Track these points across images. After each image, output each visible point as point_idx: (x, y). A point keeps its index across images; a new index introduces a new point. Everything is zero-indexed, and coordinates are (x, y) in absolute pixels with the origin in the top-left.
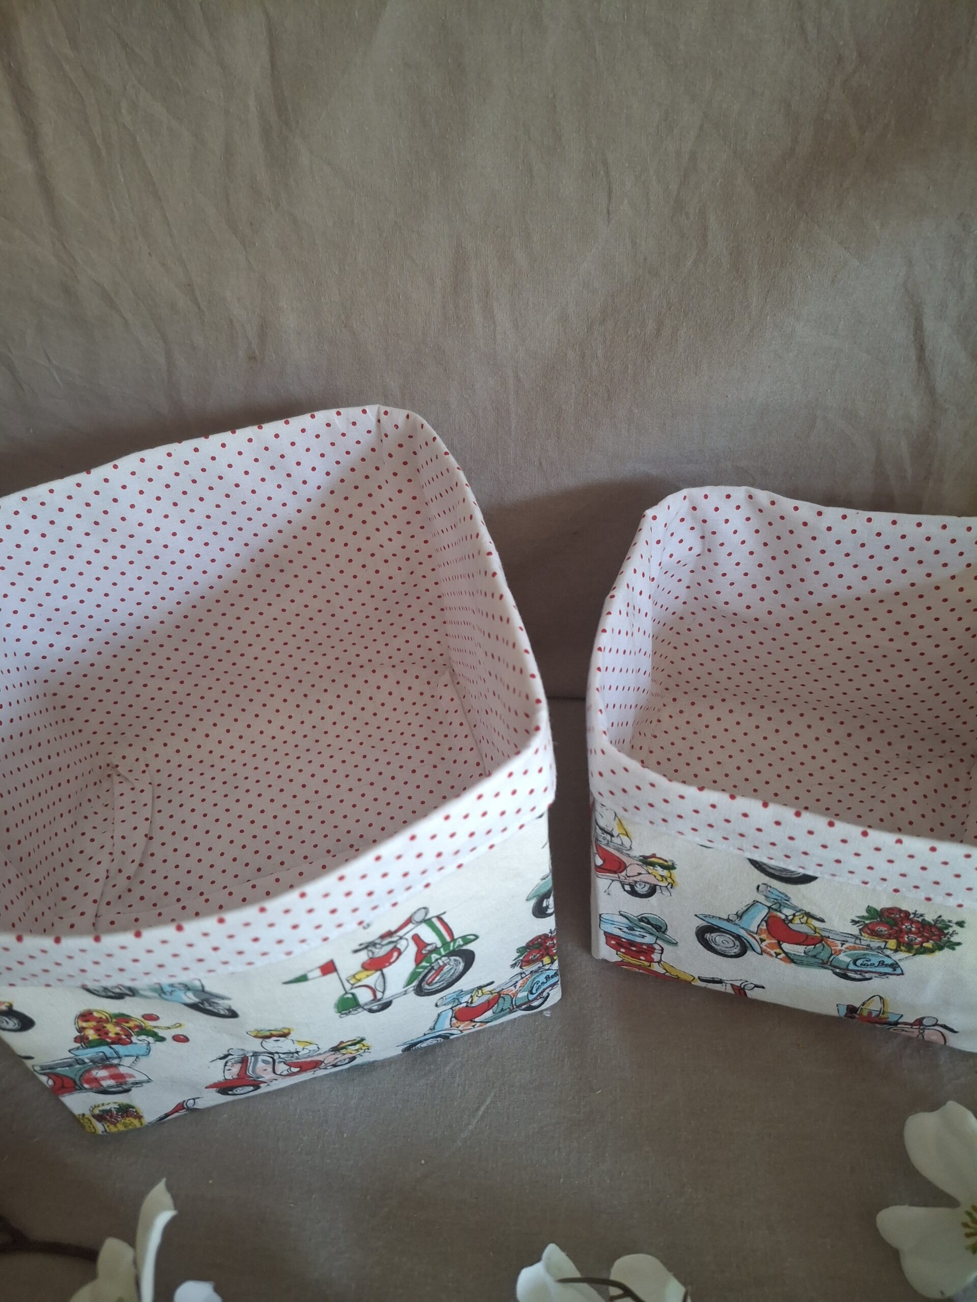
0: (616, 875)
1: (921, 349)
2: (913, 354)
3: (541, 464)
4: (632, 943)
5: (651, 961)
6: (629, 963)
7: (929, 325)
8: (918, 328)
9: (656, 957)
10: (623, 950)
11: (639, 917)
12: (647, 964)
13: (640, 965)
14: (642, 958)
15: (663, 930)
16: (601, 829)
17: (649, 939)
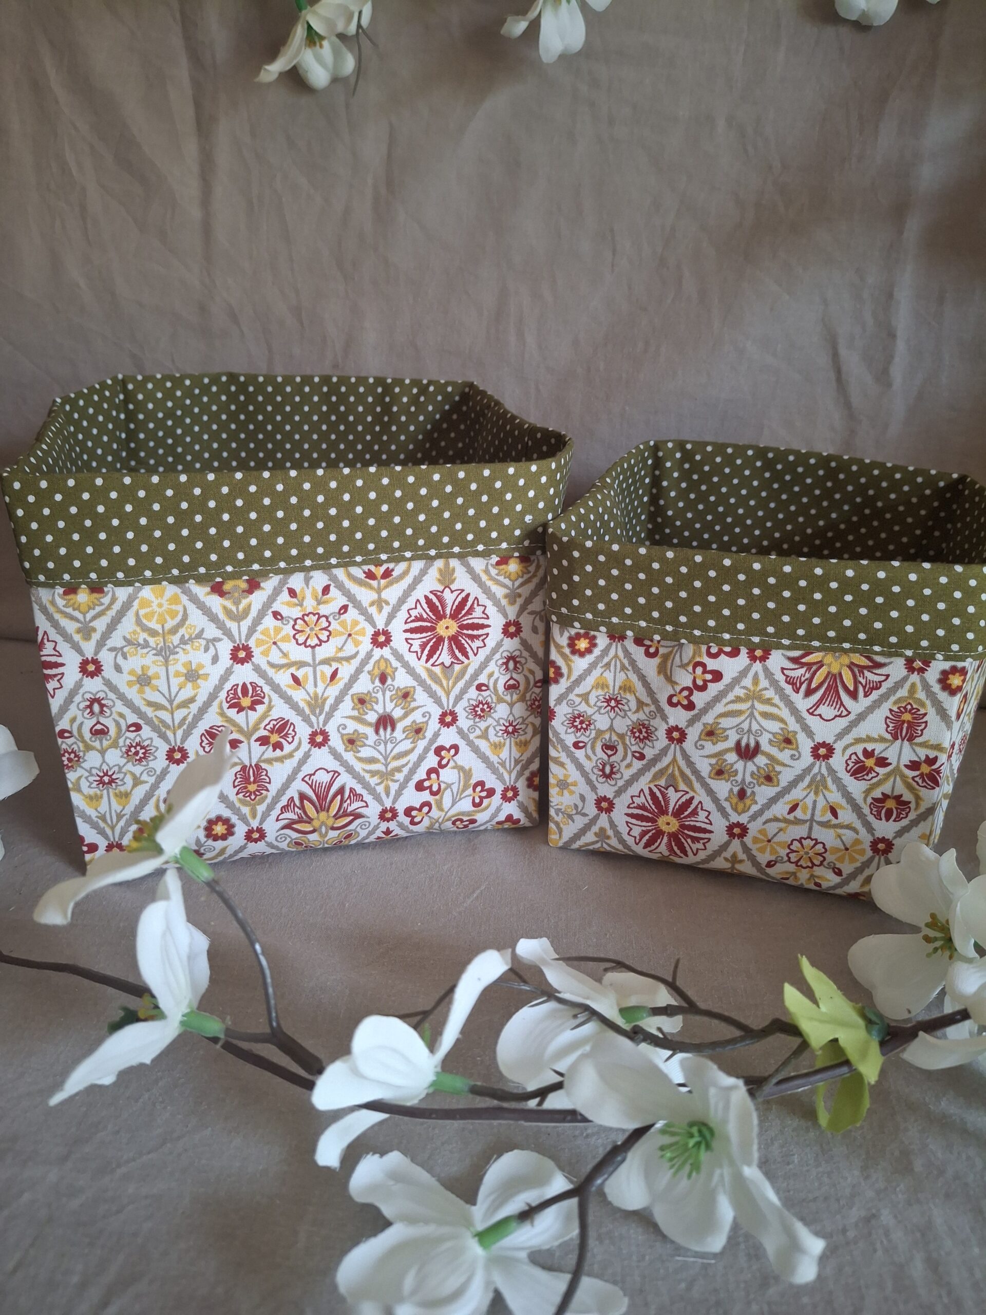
1: (838, 371)
2: (832, 375)
7: (843, 352)
8: (835, 356)
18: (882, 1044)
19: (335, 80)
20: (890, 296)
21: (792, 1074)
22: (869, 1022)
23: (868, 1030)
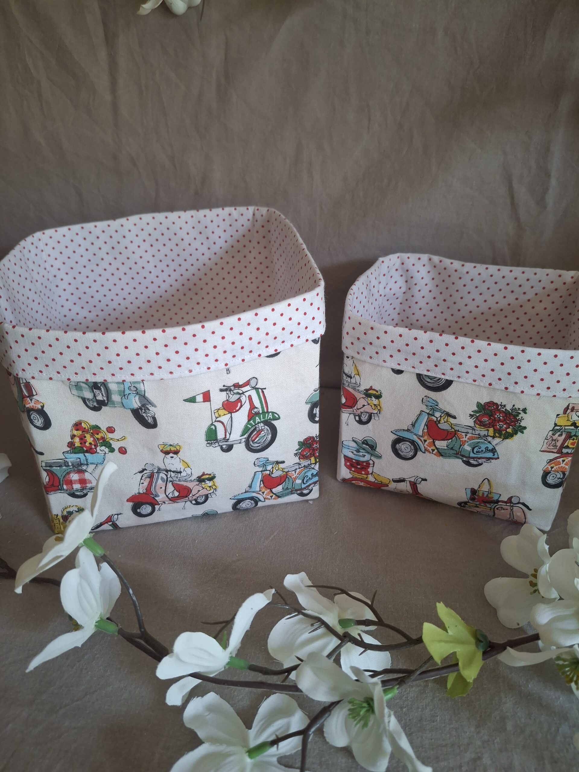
0: (352, 410)
1: (512, 198)
2: (508, 200)
3: (329, 250)
4: (358, 462)
5: (367, 473)
6: (356, 478)
7: (516, 185)
8: (511, 188)
9: (370, 470)
10: (353, 469)
11: (362, 441)
12: (365, 476)
13: (362, 478)
14: (363, 473)
15: (374, 448)
16: (346, 375)
17: (367, 457)
18: (484, 653)
19: (190, 8)
20: (548, 149)
21: (430, 669)
22: (478, 641)
23: (477, 646)
